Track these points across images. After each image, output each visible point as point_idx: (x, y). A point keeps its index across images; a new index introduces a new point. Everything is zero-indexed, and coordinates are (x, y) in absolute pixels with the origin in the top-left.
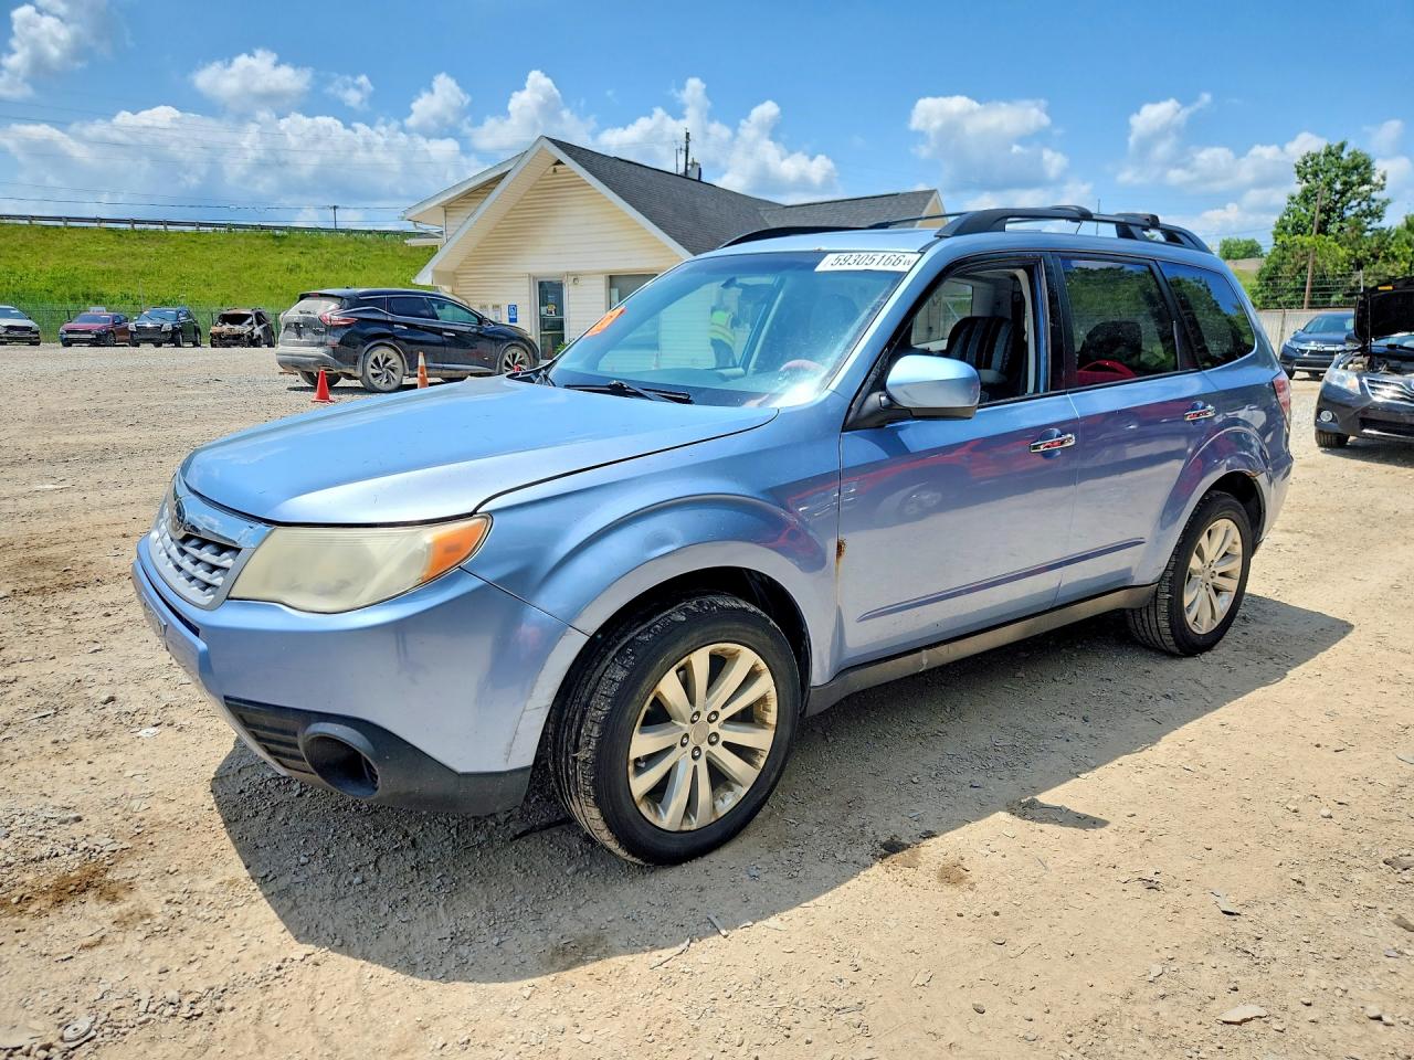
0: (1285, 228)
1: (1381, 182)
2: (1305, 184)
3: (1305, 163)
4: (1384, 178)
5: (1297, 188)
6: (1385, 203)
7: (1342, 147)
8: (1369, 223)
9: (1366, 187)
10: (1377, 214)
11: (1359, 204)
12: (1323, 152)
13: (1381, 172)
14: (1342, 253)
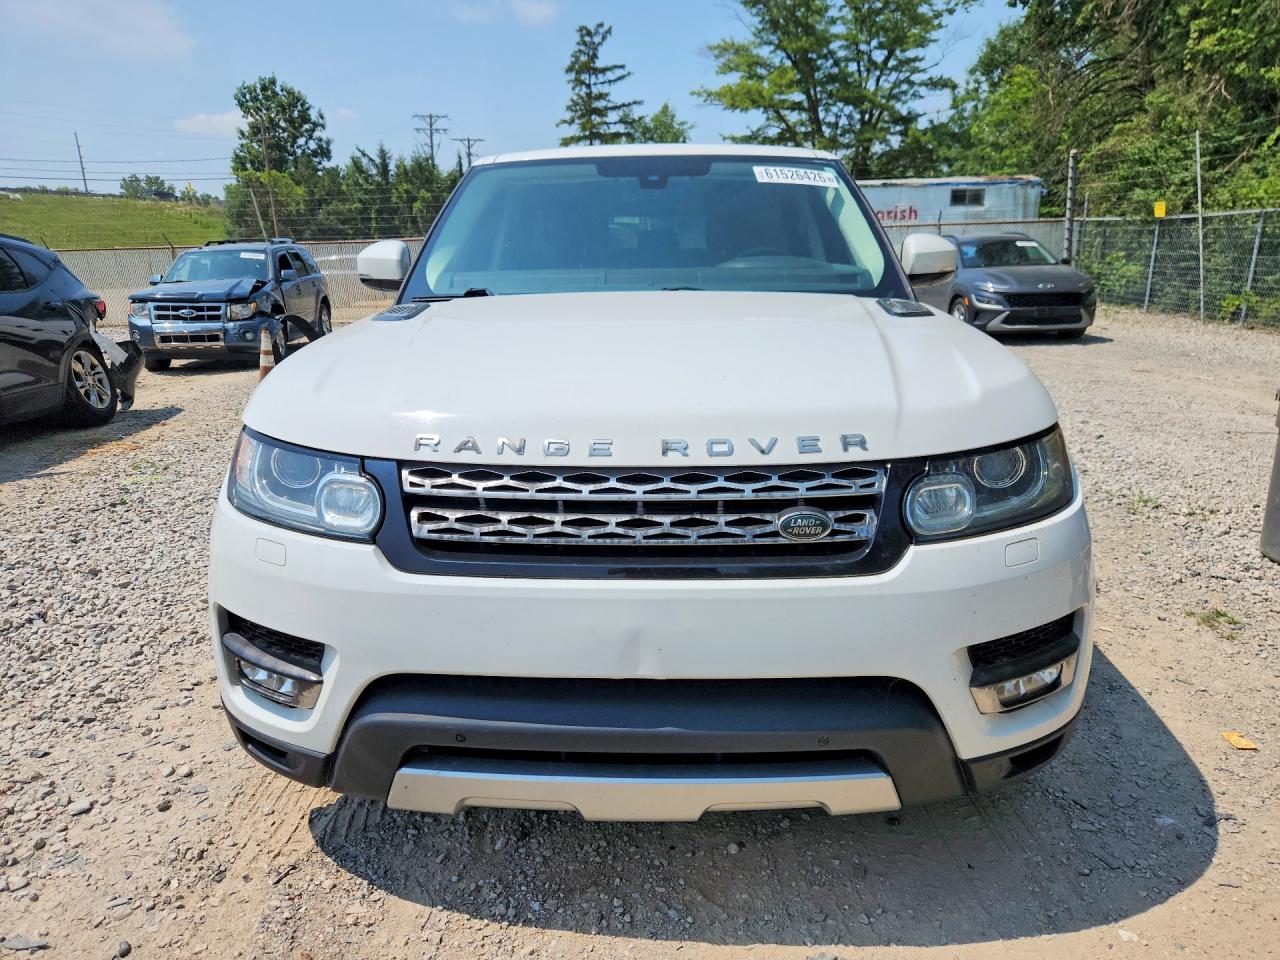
0: (243, 164)
1: (321, 121)
2: (251, 119)
3: (244, 97)
4: (322, 118)
5: (244, 123)
6: (328, 143)
7: (273, 82)
8: (320, 163)
9: (307, 126)
10: (324, 152)
11: (306, 143)
12: (258, 86)
13: (316, 109)
14: (300, 190)
